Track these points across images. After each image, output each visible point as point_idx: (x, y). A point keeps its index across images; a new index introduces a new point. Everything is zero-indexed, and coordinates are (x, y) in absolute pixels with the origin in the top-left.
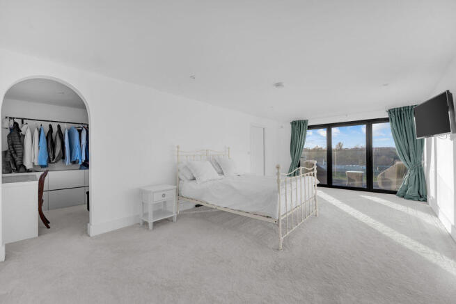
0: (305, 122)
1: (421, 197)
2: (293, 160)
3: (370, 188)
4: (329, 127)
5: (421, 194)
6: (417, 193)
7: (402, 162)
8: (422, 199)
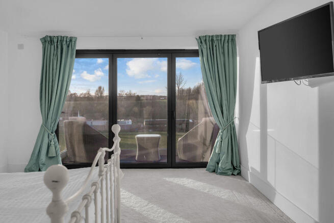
0: (71, 41)
1: (234, 169)
2: (46, 118)
3: (171, 162)
4: (113, 55)
5: (235, 165)
6: (230, 163)
7: (212, 119)
8: (236, 172)
